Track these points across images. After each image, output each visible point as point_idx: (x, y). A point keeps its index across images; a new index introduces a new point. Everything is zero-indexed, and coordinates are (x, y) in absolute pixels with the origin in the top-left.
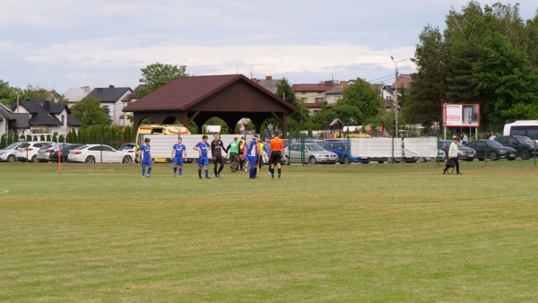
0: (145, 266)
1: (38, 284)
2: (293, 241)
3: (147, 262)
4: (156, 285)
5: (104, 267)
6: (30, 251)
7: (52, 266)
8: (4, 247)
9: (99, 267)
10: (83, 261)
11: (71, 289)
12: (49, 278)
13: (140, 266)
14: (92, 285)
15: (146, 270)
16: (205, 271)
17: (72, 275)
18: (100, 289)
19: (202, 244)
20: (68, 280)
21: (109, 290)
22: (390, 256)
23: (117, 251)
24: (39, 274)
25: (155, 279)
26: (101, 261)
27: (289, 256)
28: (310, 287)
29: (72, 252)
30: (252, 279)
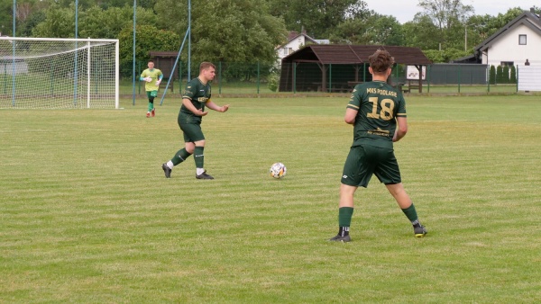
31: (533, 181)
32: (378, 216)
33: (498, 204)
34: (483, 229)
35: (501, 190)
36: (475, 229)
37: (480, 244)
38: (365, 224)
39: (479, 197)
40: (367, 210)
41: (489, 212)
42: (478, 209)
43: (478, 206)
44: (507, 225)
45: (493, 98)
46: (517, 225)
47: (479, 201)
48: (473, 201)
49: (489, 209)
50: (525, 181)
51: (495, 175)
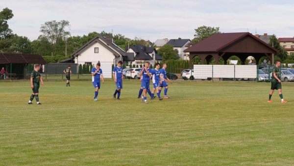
1: (120, 142)
2: (261, 122)
3: (180, 132)
4: (180, 144)
5: (157, 134)
6: (120, 125)
7: (130, 133)
8: (107, 123)
9: (154, 134)
10: (147, 131)
11: (136, 145)
13: (176, 133)
15: (178, 135)
16: (210, 137)
17: (139, 138)
18: (152, 145)
19: (212, 123)
20: (136, 140)
21: (157, 145)
23: (166, 126)
24: (122, 137)
25: (183, 140)
26: (156, 131)
27: (257, 130)
28: (263, 146)
29: (142, 126)
30: (233, 142)
31: (102, 126)
32: (21, 146)
33: (84, 138)
34: (75, 152)
35: (85, 131)
37: (74, 160)
38: (13, 150)
39: (74, 135)
40: (15, 143)
41: (79, 143)
42: (73, 141)
43: (73, 140)
44: (89, 149)
45: (81, 82)
46: (93, 149)
47: (75, 137)
48: (71, 137)
49: (79, 141)
50: (98, 126)
51: (83, 123)
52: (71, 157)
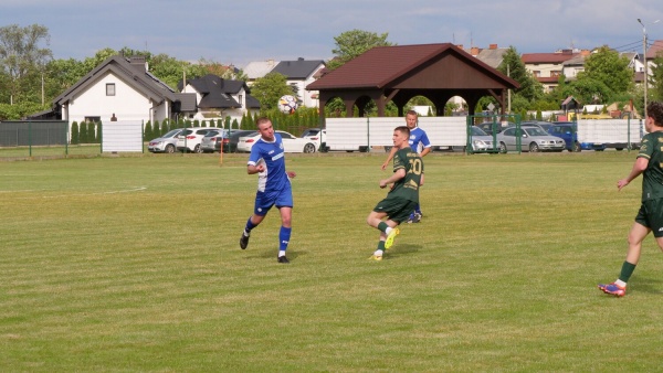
0: (262, 274)
1: (124, 295)
2: (451, 244)
4: (259, 296)
5: (212, 274)
6: (135, 257)
7: (152, 274)
8: (107, 253)
9: (206, 275)
10: (191, 269)
12: (140, 288)
13: (255, 274)
14: (188, 296)
15: (260, 278)
16: (329, 279)
17: (170, 284)
18: (194, 300)
19: (342, 248)
20: (161, 291)
21: (205, 301)
22: (556, 261)
24: (132, 283)
25: (264, 288)
26: (212, 268)
27: (435, 262)
28: (440, 297)
29: (183, 258)
30: (378, 288)
31: (93, 260)
33: (47, 289)
34: (21, 319)
35: (52, 273)
36: (12, 319)
39: (25, 282)
41: (34, 300)
42: (21, 296)
43: (22, 292)
44: (51, 313)
46: (62, 313)
47: (24, 287)
49: (34, 295)
50: (84, 261)
52: (9, 331)
